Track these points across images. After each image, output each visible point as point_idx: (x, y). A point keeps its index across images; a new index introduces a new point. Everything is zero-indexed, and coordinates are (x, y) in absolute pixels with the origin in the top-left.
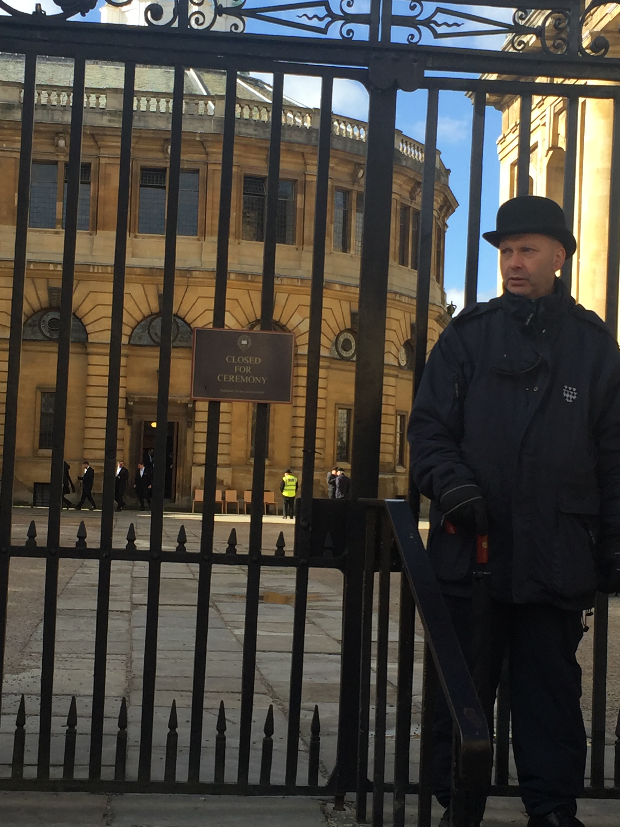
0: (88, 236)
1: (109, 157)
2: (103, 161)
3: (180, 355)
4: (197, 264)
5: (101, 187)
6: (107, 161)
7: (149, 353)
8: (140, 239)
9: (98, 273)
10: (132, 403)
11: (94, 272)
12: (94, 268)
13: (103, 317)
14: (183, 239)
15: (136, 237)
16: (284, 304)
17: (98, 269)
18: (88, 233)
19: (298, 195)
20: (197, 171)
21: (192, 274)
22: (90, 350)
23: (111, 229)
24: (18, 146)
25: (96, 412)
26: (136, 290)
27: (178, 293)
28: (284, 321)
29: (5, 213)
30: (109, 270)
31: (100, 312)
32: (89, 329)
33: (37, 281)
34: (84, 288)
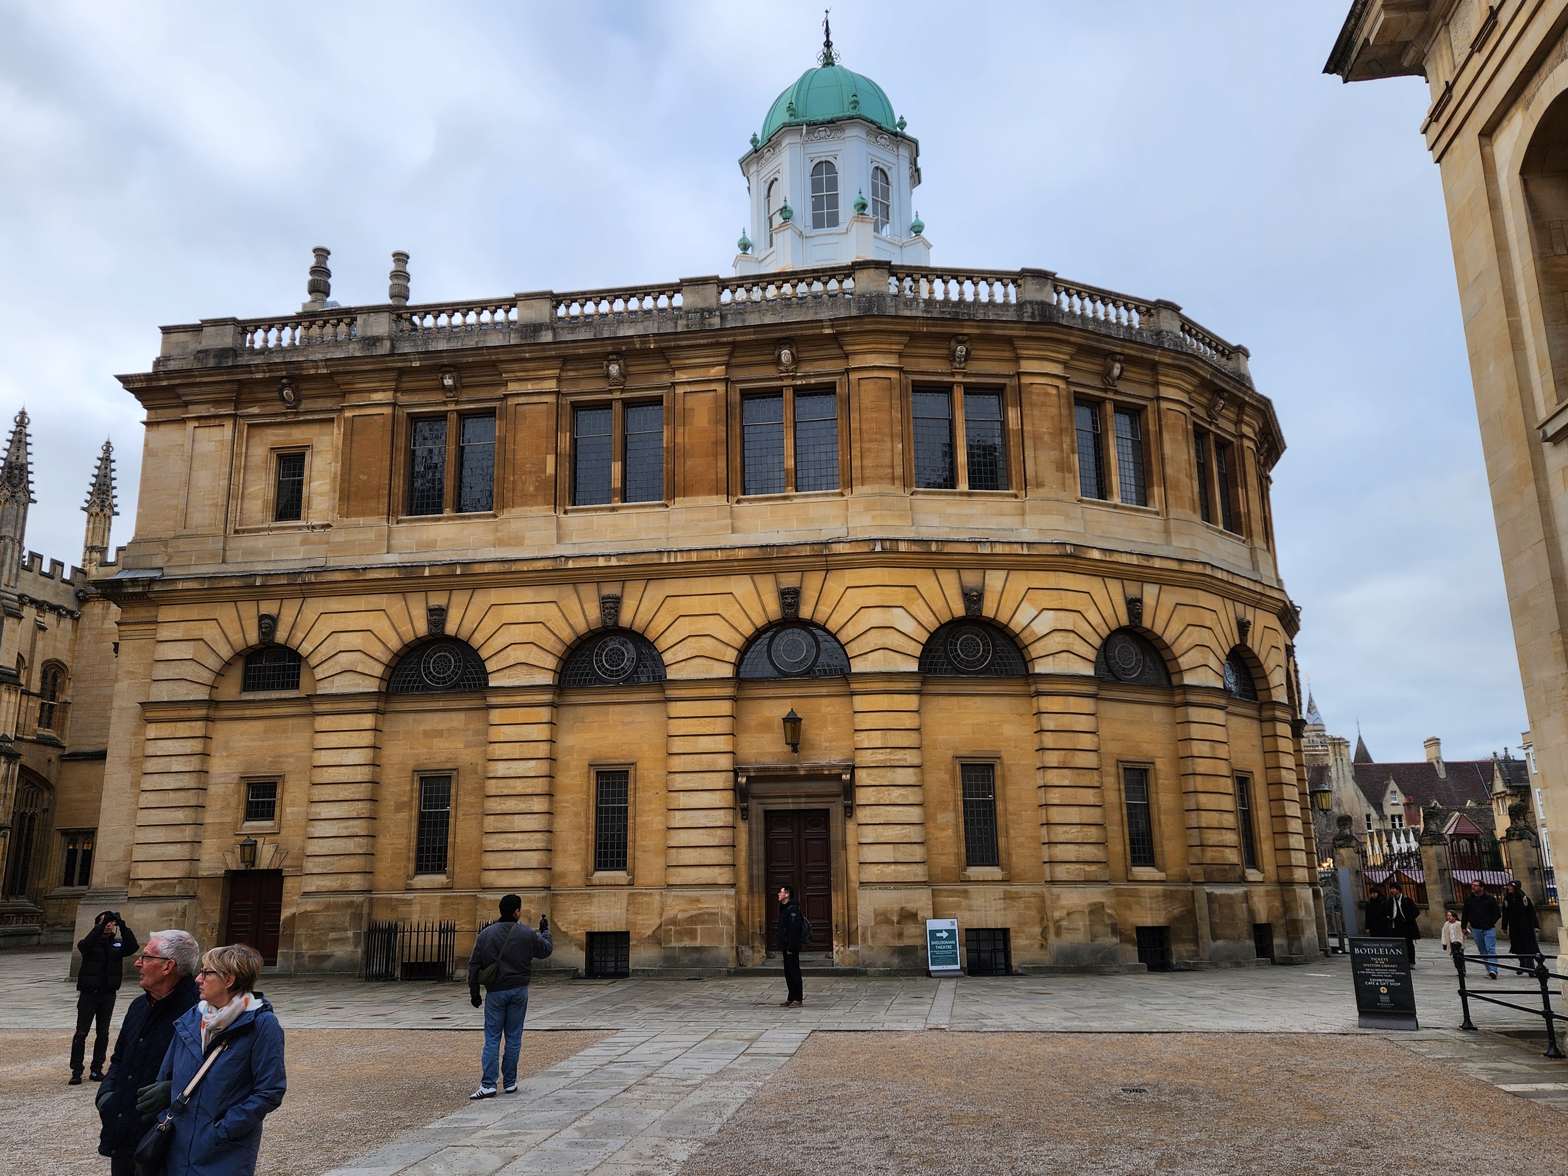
0: (661, 509)
1: (690, 383)
2: (679, 390)
3: (824, 691)
4: (841, 533)
5: (680, 431)
7: (771, 692)
8: (747, 505)
9: (676, 563)
10: (744, 780)
11: (669, 564)
12: (669, 557)
13: (689, 636)
14: (817, 495)
15: (738, 502)
16: (1000, 589)
17: (676, 558)
18: (660, 505)
19: (1010, 408)
20: (831, 386)
21: (831, 549)
22: (671, 693)
23: (697, 493)
24: (551, 385)
25: (684, 800)
26: (741, 586)
27: (812, 584)
28: (1003, 618)
29: (532, 489)
30: (694, 557)
31: (684, 628)
32: (667, 658)
33: (582, 588)
34: (657, 591)
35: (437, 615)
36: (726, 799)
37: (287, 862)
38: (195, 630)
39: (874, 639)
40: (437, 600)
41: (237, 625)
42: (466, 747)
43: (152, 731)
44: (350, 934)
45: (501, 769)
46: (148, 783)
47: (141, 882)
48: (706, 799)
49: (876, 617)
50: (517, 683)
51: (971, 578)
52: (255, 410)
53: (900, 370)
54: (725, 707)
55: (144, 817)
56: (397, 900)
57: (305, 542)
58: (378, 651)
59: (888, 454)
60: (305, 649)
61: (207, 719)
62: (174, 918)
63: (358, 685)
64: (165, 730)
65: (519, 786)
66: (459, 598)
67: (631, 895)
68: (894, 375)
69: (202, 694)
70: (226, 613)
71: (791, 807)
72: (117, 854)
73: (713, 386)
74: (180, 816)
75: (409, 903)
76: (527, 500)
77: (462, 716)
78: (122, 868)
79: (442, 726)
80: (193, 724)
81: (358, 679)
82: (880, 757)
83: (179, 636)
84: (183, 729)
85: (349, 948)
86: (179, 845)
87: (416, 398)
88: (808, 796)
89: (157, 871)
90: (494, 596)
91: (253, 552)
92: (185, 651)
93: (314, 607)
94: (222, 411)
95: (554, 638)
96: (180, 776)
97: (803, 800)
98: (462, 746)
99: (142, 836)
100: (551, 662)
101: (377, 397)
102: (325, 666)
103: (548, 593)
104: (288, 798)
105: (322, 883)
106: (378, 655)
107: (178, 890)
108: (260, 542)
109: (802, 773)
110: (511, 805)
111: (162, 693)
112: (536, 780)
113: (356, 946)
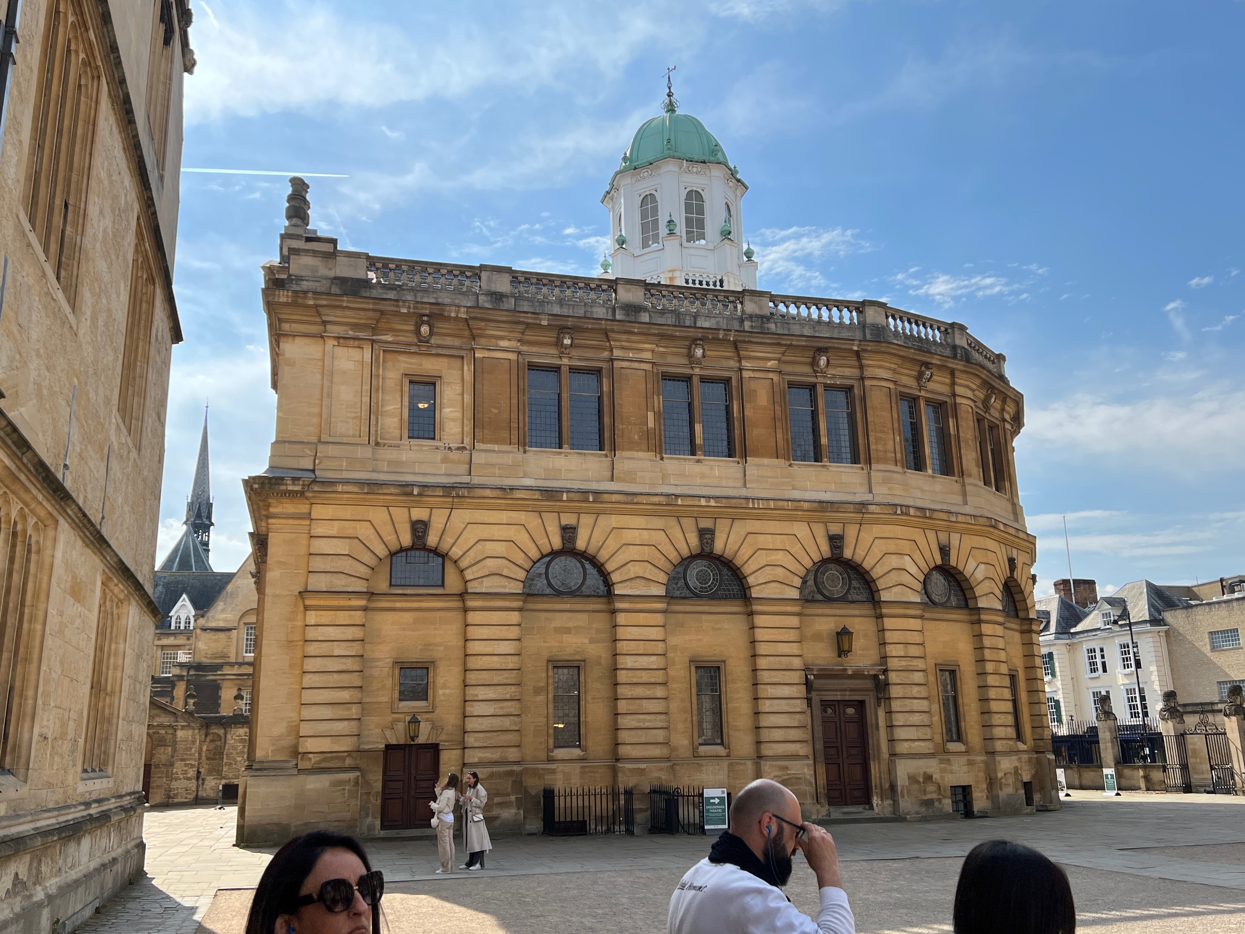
0: (735, 464)
1: (753, 370)
2: (746, 374)
3: (857, 612)
4: (868, 497)
5: (747, 406)
6: (751, 374)
7: (820, 611)
8: (796, 468)
9: (759, 509)
10: (812, 677)
11: (754, 508)
13: (767, 565)
14: (845, 467)
15: (790, 465)
16: (958, 546)
17: (758, 504)
18: (734, 462)
19: (951, 419)
20: (850, 389)
21: (867, 509)
22: (756, 608)
23: (762, 456)
24: (647, 355)
25: (771, 691)
26: (801, 530)
27: (851, 533)
28: (961, 568)
29: (636, 437)
30: (772, 504)
31: (762, 558)
32: (751, 580)
33: (683, 520)
34: (741, 528)
35: (569, 532)
36: (801, 691)
37: (443, 737)
38: (350, 528)
39: (894, 577)
40: (568, 519)
41: (390, 528)
42: (590, 642)
43: (312, 617)
44: (513, 798)
45: (629, 662)
46: (311, 665)
47: (311, 756)
48: (786, 691)
49: (894, 562)
50: (638, 593)
51: (943, 537)
52: (389, 338)
53: (895, 382)
54: (794, 621)
55: (308, 696)
56: (543, 769)
57: (445, 460)
58: (520, 558)
59: (891, 443)
60: (455, 552)
61: (365, 609)
62: (347, 788)
63: (505, 587)
64: (326, 617)
65: (645, 677)
66: (586, 520)
67: (731, 765)
68: (892, 386)
69: (360, 586)
70: (379, 515)
71: (839, 698)
72: (280, 729)
73: (771, 375)
74: (345, 695)
75: (554, 772)
76: (633, 446)
77: (585, 616)
78: (288, 742)
79: (570, 625)
80: (353, 613)
81: (505, 582)
82: (904, 663)
83: (334, 532)
84: (343, 617)
85: (513, 811)
86: (346, 723)
87: (534, 349)
88: (852, 690)
89: (325, 745)
90: (615, 520)
91: (399, 463)
92: (342, 547)
93: (461, 516)
94: (361, 335)
95: (664, 559)
96: (343, 660)
97: (848, 693)
98: (587, 641)
99: (307, 713)
100: (663, 578)
101: (504, 344)
102: (474, 568)
103: (658, 523)
104: (440, 681)
105: (483, 755)
106: (519, 562)
107: (348, 762)
108: (405, 456)
109: (850, 673)
110: (639, 691)
111: (319, 582)
112: (657, 672)
113: (518, 809)
